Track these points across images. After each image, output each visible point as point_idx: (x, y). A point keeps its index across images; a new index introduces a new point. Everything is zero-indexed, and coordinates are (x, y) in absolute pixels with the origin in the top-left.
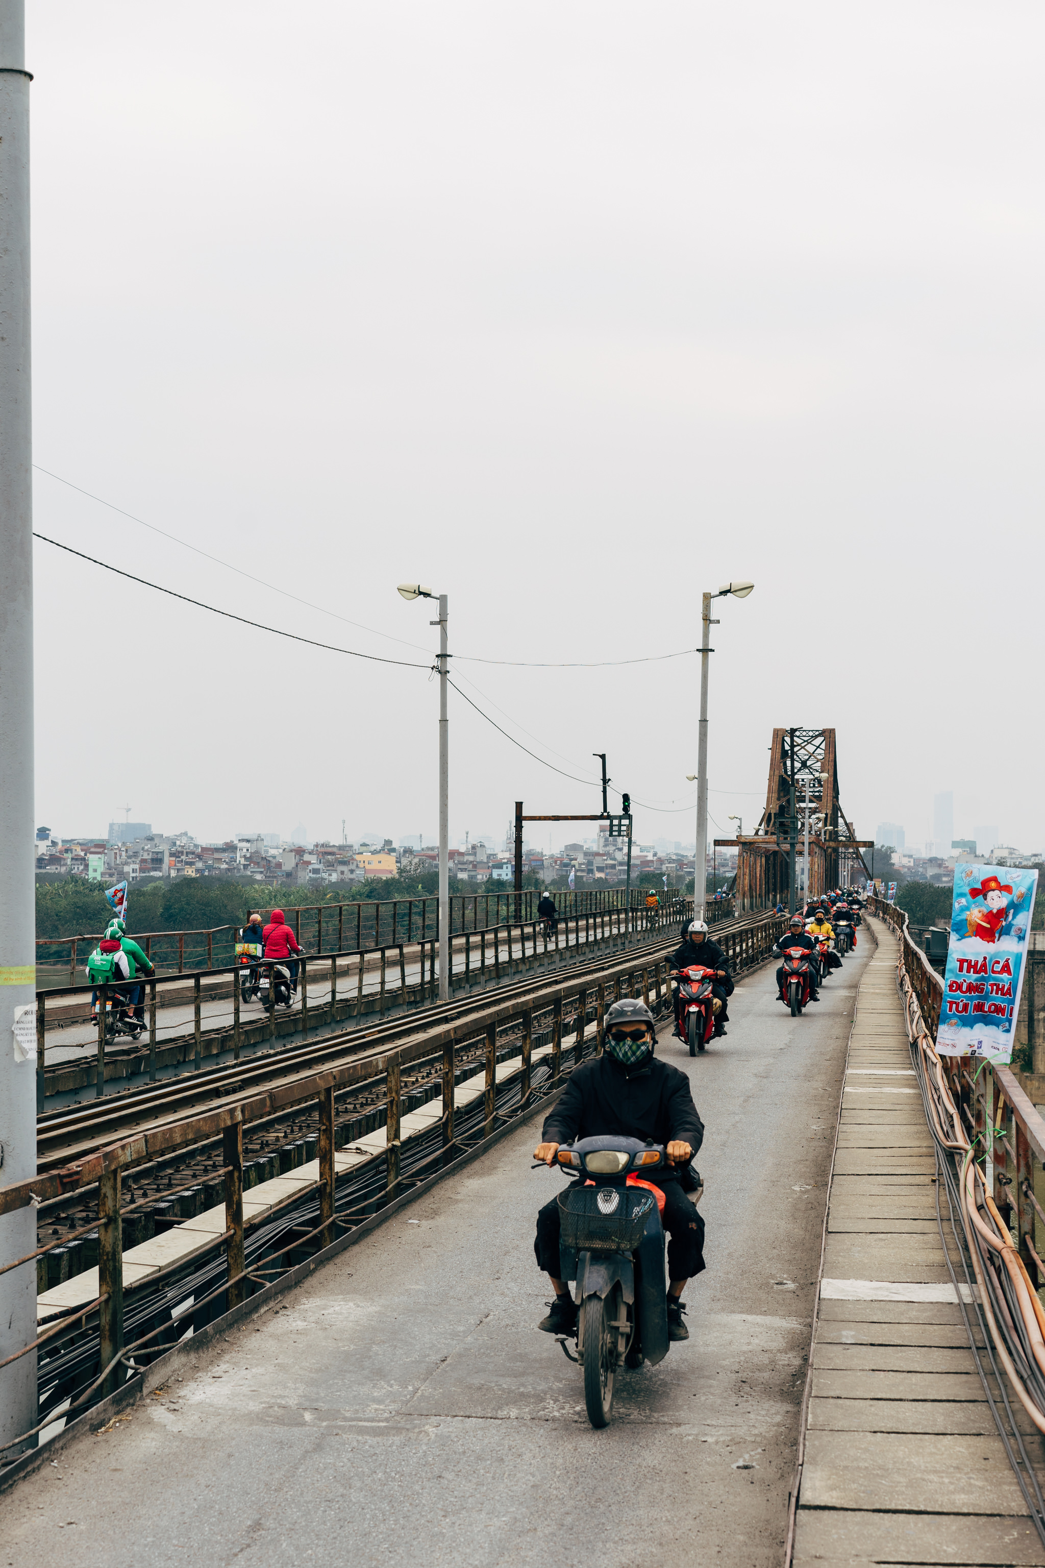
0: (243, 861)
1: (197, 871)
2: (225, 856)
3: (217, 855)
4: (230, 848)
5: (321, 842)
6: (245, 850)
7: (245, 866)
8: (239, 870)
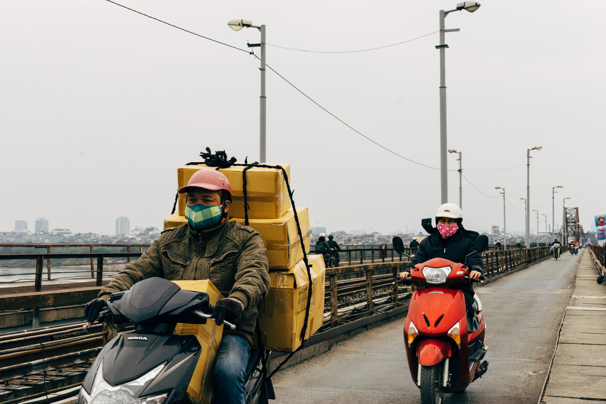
0: (377, 240)
1: (363, 243)
2: (371, 238)
3: (368, 238)
4: (372, 236)
5: (399, 233)
6: (377, 236)
7: (378, 242)
8: (376, 243)
